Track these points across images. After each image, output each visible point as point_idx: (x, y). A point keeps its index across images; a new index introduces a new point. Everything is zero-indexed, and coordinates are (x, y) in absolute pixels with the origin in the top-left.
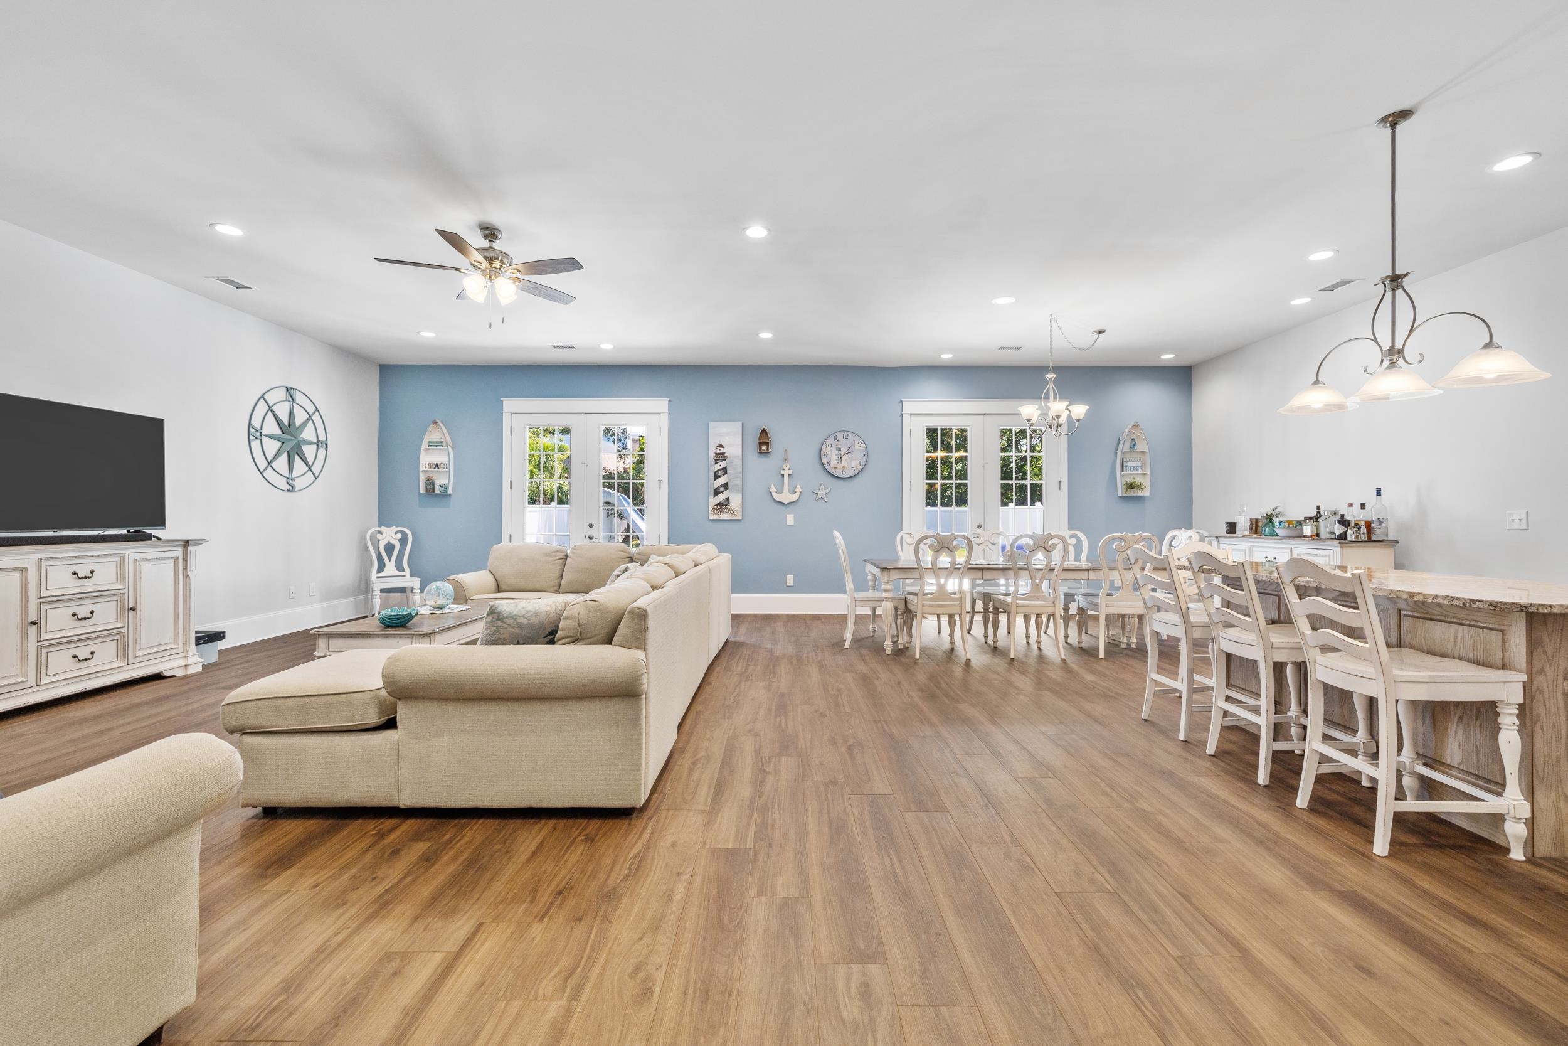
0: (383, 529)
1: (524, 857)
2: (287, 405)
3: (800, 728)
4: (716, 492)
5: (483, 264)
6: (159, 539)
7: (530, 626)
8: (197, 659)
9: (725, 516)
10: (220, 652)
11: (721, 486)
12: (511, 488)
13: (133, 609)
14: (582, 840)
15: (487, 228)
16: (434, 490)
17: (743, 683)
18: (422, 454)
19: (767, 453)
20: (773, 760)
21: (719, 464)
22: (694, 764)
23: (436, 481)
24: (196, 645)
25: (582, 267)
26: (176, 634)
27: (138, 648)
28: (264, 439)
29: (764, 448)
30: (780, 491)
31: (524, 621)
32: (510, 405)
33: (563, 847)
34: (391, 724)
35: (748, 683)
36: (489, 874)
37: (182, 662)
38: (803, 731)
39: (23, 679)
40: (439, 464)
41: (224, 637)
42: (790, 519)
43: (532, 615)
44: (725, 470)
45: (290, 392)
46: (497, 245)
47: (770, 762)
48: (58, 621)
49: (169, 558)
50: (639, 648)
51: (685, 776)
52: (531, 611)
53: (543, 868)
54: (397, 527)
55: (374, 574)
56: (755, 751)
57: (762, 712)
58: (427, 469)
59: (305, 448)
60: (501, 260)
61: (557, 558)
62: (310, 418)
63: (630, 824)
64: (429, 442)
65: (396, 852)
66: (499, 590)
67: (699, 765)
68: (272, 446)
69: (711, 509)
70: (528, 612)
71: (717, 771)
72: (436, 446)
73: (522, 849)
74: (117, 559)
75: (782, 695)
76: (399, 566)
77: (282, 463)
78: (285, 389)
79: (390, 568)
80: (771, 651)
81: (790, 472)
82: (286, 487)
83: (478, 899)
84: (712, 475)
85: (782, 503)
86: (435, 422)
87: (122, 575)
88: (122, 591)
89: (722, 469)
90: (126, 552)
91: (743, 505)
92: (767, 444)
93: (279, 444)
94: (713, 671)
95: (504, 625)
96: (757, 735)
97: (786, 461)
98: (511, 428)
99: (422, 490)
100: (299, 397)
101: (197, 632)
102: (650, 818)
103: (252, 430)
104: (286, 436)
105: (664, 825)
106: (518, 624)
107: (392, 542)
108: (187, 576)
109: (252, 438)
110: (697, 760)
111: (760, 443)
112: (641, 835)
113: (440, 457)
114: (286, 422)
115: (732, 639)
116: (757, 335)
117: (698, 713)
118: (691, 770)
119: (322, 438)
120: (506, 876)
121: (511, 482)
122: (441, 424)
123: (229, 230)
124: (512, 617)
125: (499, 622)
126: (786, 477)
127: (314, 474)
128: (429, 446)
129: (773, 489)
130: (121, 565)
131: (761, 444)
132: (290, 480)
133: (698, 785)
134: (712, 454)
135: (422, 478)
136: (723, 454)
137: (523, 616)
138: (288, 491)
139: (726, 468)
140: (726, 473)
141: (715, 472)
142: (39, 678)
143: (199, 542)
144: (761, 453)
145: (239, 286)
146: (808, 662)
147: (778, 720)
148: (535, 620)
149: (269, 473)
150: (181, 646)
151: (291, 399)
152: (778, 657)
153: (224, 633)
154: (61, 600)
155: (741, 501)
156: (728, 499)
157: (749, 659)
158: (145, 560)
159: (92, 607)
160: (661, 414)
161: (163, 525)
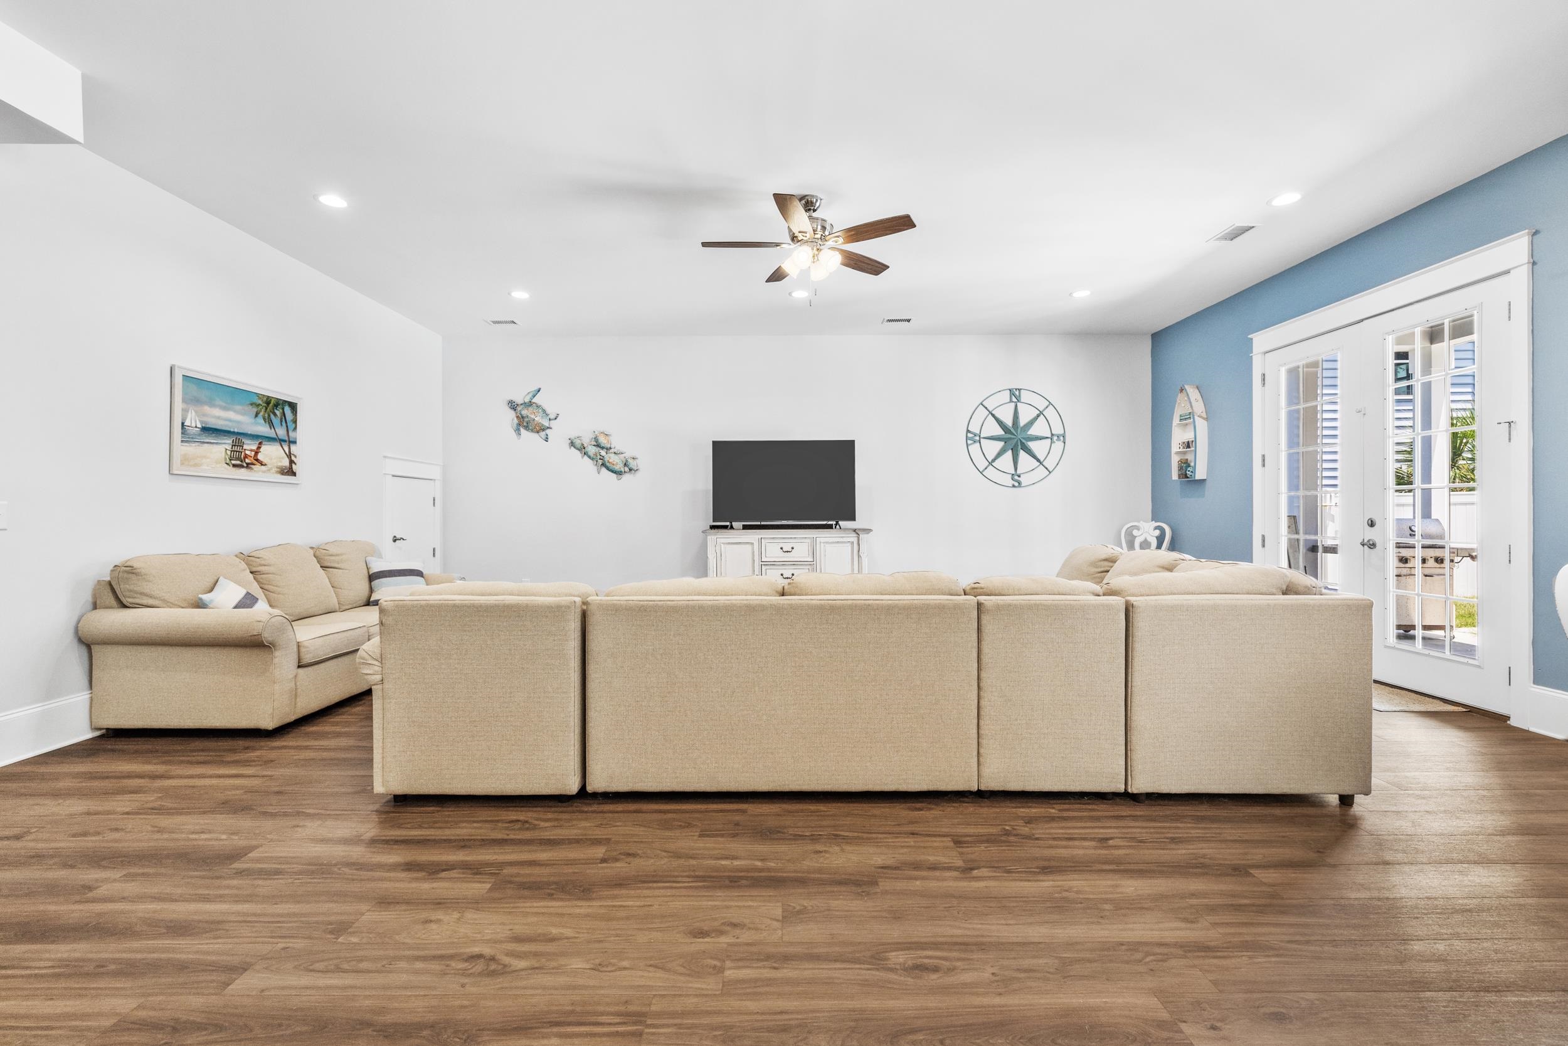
0: (1139, 523)
2: (1011, 405)
6: (843, 528)
12: (1263, 465)
16: (1186, 474)
18: (1175, 431)
23: (1188, 462)
28: (982, 440)
32: (1261, 340)
40: (1190, 440)
45: (1014, 393)
49: (847, 542)
54: (1156, 522)
58: (1179, 448)
59: (1033, 444)
62: (1041, 413)
64: (1181, 416)
68: (993, 447)
72: (1185, 419)
74: (810, 540)
77: (1005, 461)
78: (1008, 391)
82: (1011, 483)
86: (1184, 389)
87: (813, 553)
88: (812, 563)
93: (1001, 444)
98: (1263, 375)
99: (1175, 475)
100: (1026, 396)
103: (969, 435)
104: (1010, 436)
107: (1150, 539)
109: (969, 442)
113: (1189, 433)
114: (1010, 423)
119: (1058, 432)
121: (1263, 457)
127: (1047, 469)
128: (1181, 420)
130: (812, 545)
132: (1015, 476)
135: (1175, 461)
138: (1014, 486)
143: (867, 531)
149: (991, 472)
151: (1015, 400)
154: (773, 564)
158: (827, 543)
159: (793, 571)
160: (1511, 272)
161: (853, 518)
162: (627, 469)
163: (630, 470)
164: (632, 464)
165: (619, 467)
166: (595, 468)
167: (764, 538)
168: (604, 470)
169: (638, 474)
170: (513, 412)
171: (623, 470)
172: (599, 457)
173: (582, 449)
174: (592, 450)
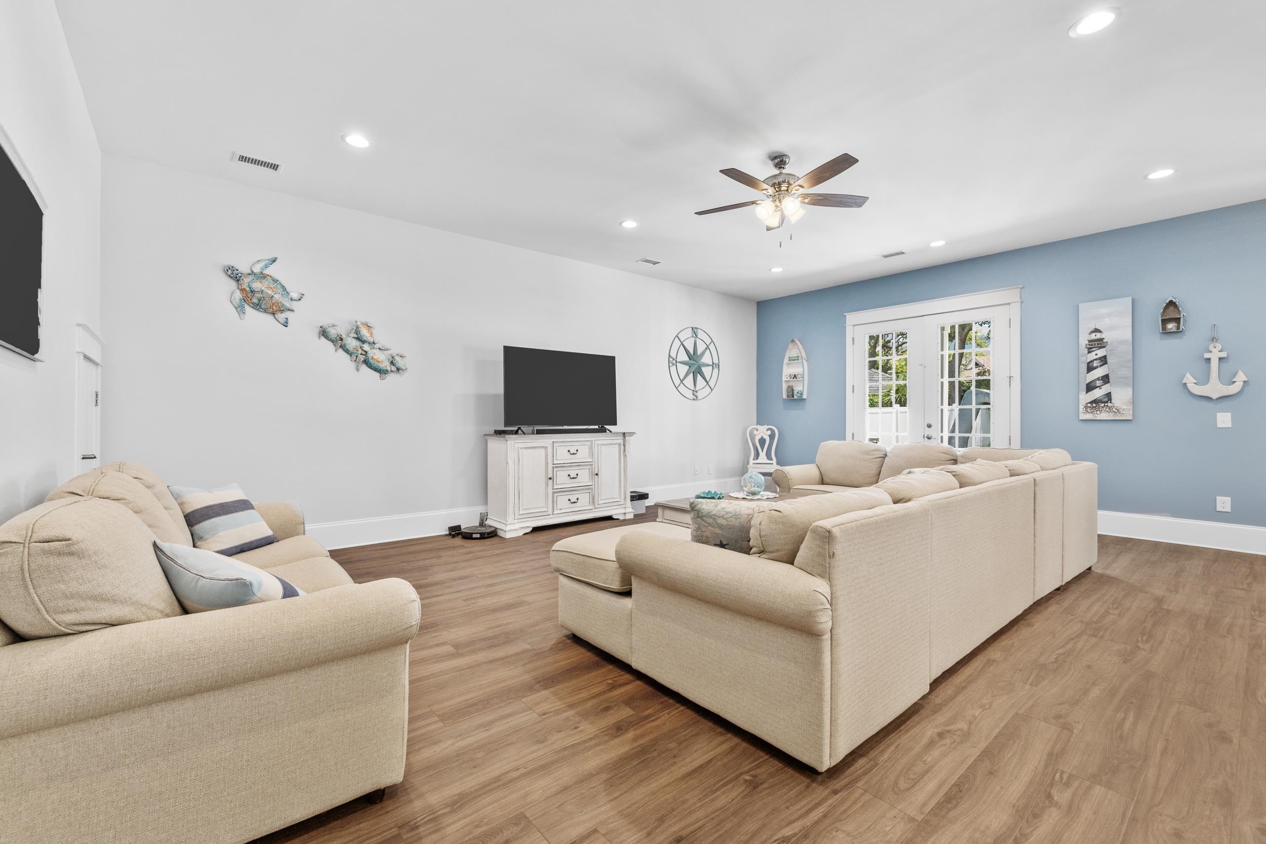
0: (759, 427)
1: (685, 770)
2: (693, 339)
3: (1160, 746)
4: (1090, 387)
5: (769, 191)
6: (611, 432)
7: (730, 528)
8: (631, 510)
9: (1104, 416)
10: (647, 507)
11: (1098, 379)
12: (853, 392)
13: (597, 475)
14: (746, 781)
15: (776, 157)
16: (793, 396)
17: (1085, 637)
18: (785, 367)
19: (1178, 332)
20: (1076, 784)
21: (1094, 353)
22: (941, 735)
23: (794, 389)
24: (631, 501)
25: (857, 161)
26: (620, 492)
27: (600, 499)
28: (678, 364)
29: (1171, 326)
30: (1205, 379)
31: (724, 522)
32: (852, 318)
33: (722, 779)
34: (628, 593)
35: (1094, 640)
36: (645, 773)
37: (623, 511)
38: (1165, 751)
39: (546, 510)
40: (796, 374)
41: (647, 498)
42: (1224, 419)
43: (731, 517)
44: (1104, 360)
45: (694, 330)
46: (787, 170)
47: (1067, 785)
48: (562, 479)
49: (615, 444)
50: (821, 576)
51: (918, 749)
52: (730, 512)
53: (687, 796)
54: (768, 426)
55: (751, 461)
56: (1050, 754)
57: (1095, 692)
58: (788, 379)
59: (704, 369)
60: (788, 182)
61: (876, 456)
62: (708, 348)
63: (807, 787)
64: (789, 358)
65: (607, 709)
66: (822, 482)
67: (948, 741)
68: (683, 369)
69: (1081, 407)
70: (727, 513)
71: (970, 761)
72: (794, 360)
73: (688, 760)
74: (589, 443)
75: (1149, 676)
76: (769, 457)
77: (689, 380)
78: (691, 329)
79: (763, 457)
80: (1159, 601)
81: (1224, 354)
82: (692, 397)
83: (616, 798)
84: (1084, 367)
85: (1208, 398)
86: (793, 341)
87: (592, 454)
88: (591, 463)
89: (1100, 358)
90: (594, 439)
91: (1134, 402)
92: (1177, 320)
93: (687, 367)
94: (1046, 608)
95: (703, 523)
96: (1067, 727)
97: (1213, 339)
98: (853, 339)
99: (785, 396)
100: (700, 334)
101: (631, 492)
102: (835, 792)
103: (671, 359)
104: (692, 362)
105: (845, 811)
106: (717, 524)
107: (765, 437)
108: (625, 456)
109: (671, 364)
110: (948, 731)
111: (1163, 320)
112: (808, 812)
113: (795, 369)
114: (692, 352)
115: (1097, 570)
116: (1145, 177)
117: (990, 662)
118: (931, 744)
119: (716, 361)
120: (654, 785)
121: (853, 386)
122: (798, 342)
123: (629, 224)
124: (711, 517)
125: (699, 519)
126: (1215, 364)
127: (710, 387)
128: (789, 360)
129: (1189, 380)
130: (591, 447)
131: (1165, 322)
132: (694, 392)
133: (927, 772)
134: (1084, 341)
135: (785, 386)
136: (1102, 340)
137: (722, 517)
138: (694, 399)
139: (1105, 357)
140: (1106, 363)
141: (1088, 363)
142: (553, 511)
143: (632, 434)
144: (1165, 332)
145: (655, 263)
146: (1229, 631)
147: (1120, 715)
148: (734, 522)
149: (681, 388)
150: (623, 500)
151: (695, 336)
152: (1169, 612)
153: (648, 494)
154: (562, 466)
155: (1131, 396)
156: (1109, 395)
157: (1113, 603)
158: (603, 445)
159: (577, 472)
160: (1011, 304)
161: (615, 423)
162: (394, 368)
163: (398, 369)
164: (400, 362)
165: (386, 365)
166: (353, 364)
167: (556, 442)
168: (364, 368)
169: (406, 375)
170: (233, 284)
171: (389, 369)
172: (360, 351)
173: (339, 342)
174: (352, 343)
